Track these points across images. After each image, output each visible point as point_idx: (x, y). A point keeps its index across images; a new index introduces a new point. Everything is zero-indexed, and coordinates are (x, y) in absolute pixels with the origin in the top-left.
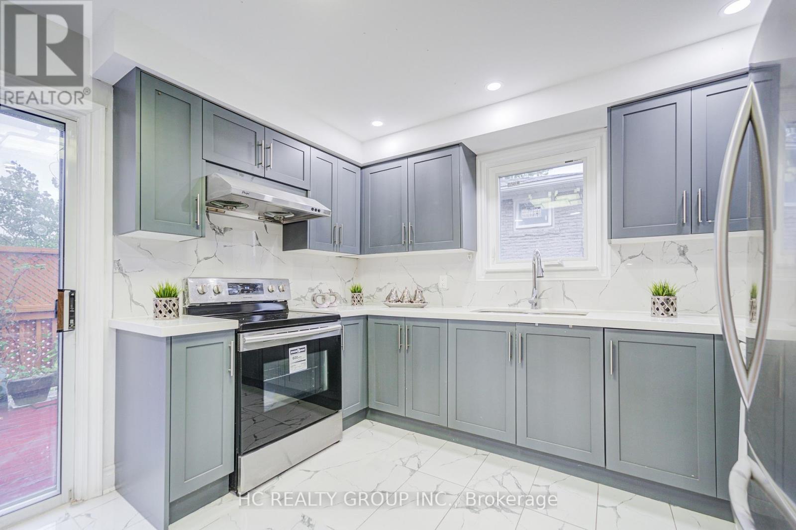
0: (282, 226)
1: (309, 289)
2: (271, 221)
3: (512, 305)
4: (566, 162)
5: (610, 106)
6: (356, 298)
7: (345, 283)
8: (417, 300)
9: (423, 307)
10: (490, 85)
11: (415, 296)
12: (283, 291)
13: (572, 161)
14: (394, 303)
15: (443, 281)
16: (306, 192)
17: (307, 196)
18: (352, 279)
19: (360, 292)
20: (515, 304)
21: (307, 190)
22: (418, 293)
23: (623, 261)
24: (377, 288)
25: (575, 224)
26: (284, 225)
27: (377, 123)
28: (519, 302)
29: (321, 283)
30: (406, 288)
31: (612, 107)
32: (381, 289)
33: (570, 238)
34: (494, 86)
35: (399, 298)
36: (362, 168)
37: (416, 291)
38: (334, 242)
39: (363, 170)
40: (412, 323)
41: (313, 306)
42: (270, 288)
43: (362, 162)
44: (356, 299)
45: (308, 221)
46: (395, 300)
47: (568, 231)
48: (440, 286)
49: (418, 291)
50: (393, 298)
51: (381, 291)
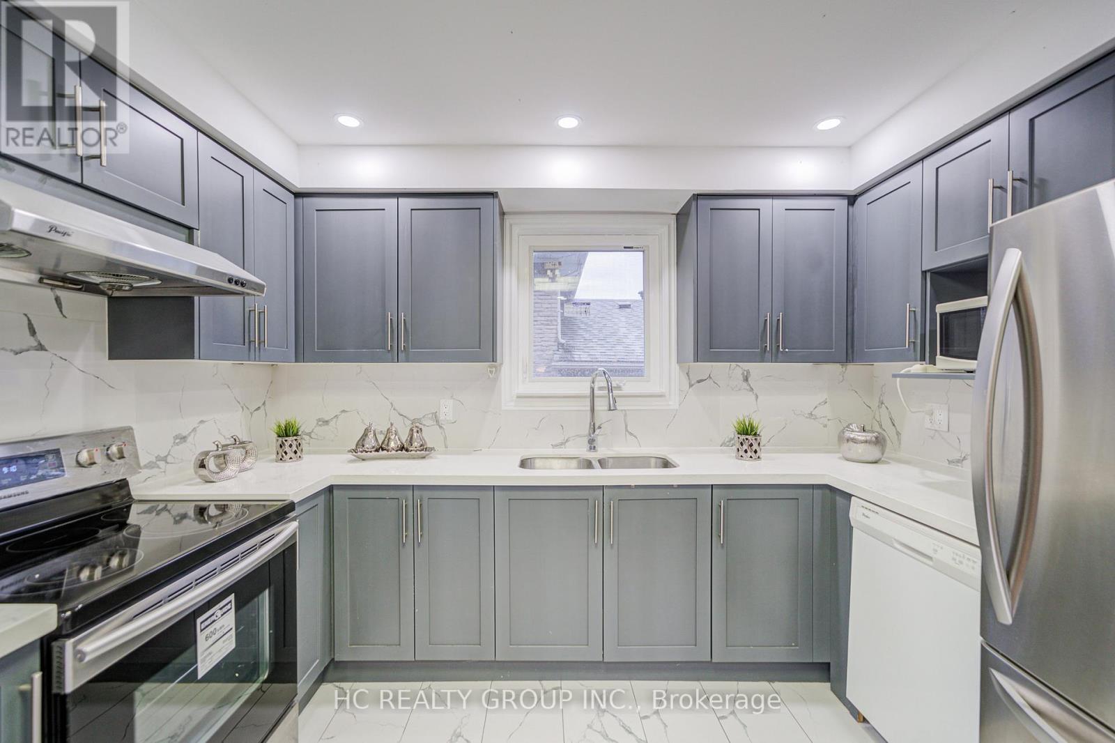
0: (106, 300)
1: (176, 437)
2: (80, 290)
3: (557, 446)
4: (625, 248)
5: (696, 193)
6: (291, 446)
7: (251, 414)
8: (415, 444)
9: (424, 458)
10: (562, 120)
11: (411, 438)
12: (122, 457)
13: (632, 248)
14: (374, 454)
15: (447, 409)
16: (187, 231)
17: (190, 240)
18: (264, 403)
19: (296, 435)
20: (562, 444)
21: (190, 229)
22: (415, 434)
23: (691, 386)
24: (319, 420)
25: (549, 306)
26: (111, 298)
27: (349, 121)
28: (567, 441)
29: (202, 422)
30: (392, 424)
31: (698, 195)
32: (327, 421)
33: (542, 324)
34: (568, 122)
35: (380, 442)
36: (298, 195)
37: (412, 430)
38: (250, 342)
39: (300, 200)
40: (427, 494)
41: (199, 480)
42: (84, 457)
43: (300, 184)
44: (287, 449)
45: (196, 298)
46: (373, 447)
47: (541, 314)
48: (442, 417)
49: (415, 430)
50: (370, 442)
51: (327, 424)
